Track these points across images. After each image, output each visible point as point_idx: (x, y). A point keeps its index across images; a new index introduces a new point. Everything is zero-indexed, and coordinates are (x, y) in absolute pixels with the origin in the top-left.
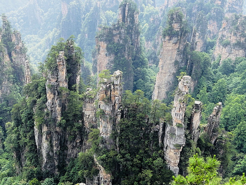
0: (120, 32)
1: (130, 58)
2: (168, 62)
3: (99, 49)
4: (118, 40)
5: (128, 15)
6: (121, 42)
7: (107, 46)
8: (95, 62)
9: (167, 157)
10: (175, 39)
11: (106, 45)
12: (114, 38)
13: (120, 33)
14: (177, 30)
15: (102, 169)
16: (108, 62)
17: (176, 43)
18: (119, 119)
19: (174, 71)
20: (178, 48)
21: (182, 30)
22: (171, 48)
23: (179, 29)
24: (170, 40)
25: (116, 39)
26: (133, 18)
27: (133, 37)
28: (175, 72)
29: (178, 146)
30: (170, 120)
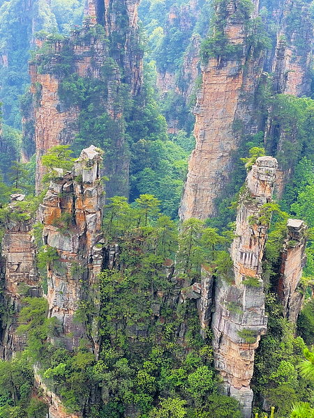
0: (92, 48)
1: (120, 115)
2: (217, 122)
3: (39, 95)
4: (88, 70)
5: (111, 5)
6: (96, 75)
7: (60, 87)
8: (30, 128)
9: (222, 363)
10: (231, 66)
11: (56, 83)
12: (79, 64)
13: (92, 53)
14: (237, 42)
15: (56, 401)
16: (63, 125)
17: (236, 76)
18: (97, 271)
19: (231, 145)
20: (242, 89)
21: (249, 41)
22: (222, 89)
23: (241, 41)
24: (220, 67)
25: (82, 67)
26: (125, 13)
27: (126, 61)
28: (235, 148)
29: (249, 334)
30: (228, 270)
